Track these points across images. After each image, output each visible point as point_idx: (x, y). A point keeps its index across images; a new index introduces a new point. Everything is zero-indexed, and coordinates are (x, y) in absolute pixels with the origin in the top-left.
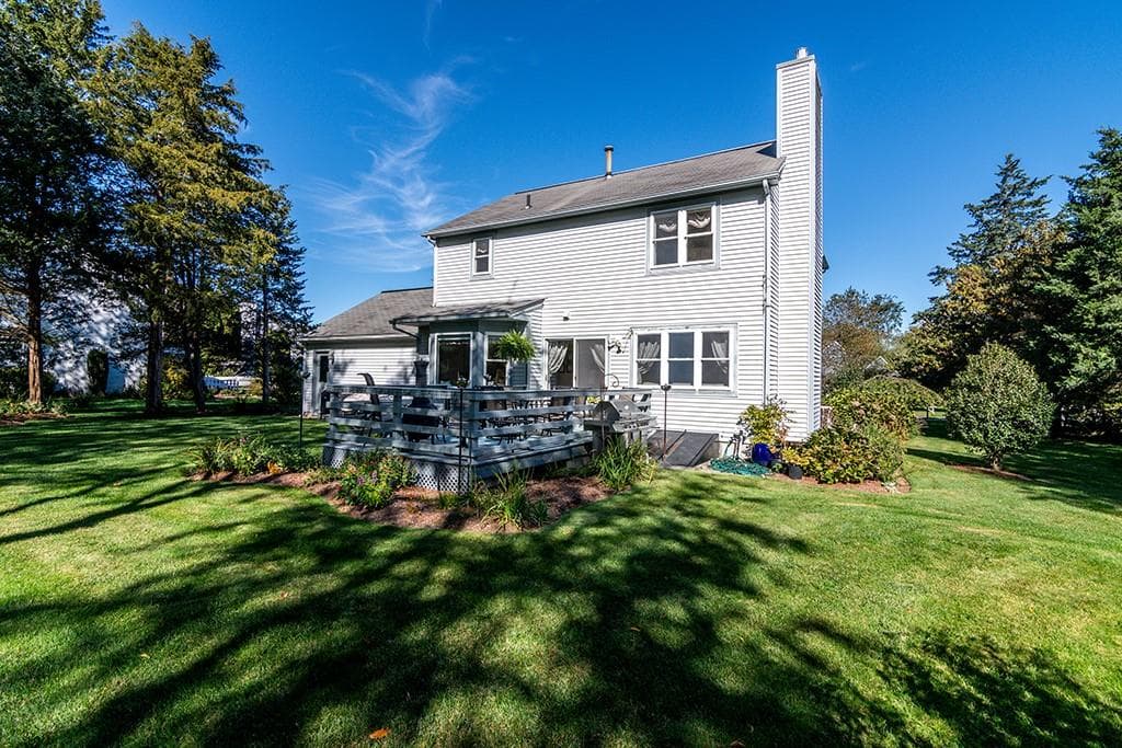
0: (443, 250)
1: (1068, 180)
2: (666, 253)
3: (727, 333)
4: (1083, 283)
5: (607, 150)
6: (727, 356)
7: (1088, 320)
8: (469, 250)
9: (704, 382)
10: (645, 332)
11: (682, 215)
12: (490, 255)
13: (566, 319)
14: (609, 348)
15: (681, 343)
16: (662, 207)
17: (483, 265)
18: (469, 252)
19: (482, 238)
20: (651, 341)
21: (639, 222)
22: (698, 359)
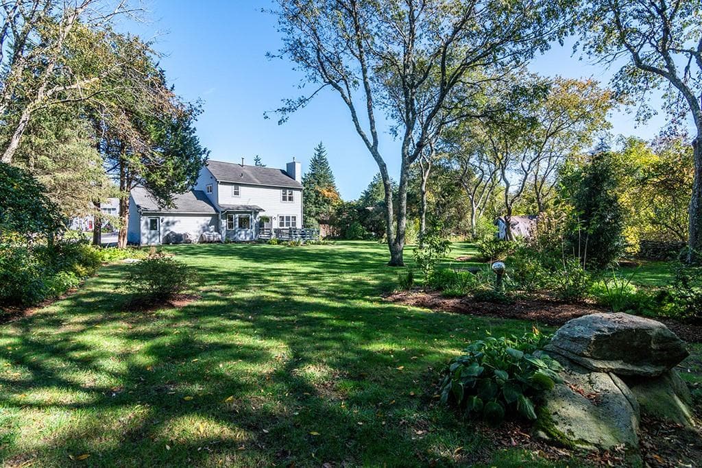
0: (221, 186)
2: (284, 199)
10: (281, 215)
11: (288, 191)
12: (239, 191)
14: (273, 219)
15: (288, 218)
16: (284, 189)
17: (236, 193)
18: (231, 188)
19: (237, 185)
20: (282, 218)
21: (279, 190)
22: (291, 222)
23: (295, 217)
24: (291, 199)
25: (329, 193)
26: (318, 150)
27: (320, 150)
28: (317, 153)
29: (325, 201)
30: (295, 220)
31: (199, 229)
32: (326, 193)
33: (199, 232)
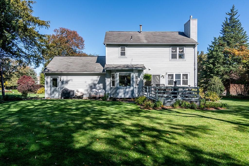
0: (108, 48)
1: (209, 45)
2: (174, 56)
3: (187, 74)
4: (214, 65)
5: (140, 26)
6: (187, 79)
7: (215, 72)
8: (119, 49)
9: (183, 84)
10: (170, 73)
11: (178, 48)
12: (126, 51)
13: (149, 70)
14: (161, 77)
15: (178, 76)
16: (174, 46)
17: (123, 54)
18: (118, 50)
19: (123, 46)
20: (171, 76)
21: (168, 48)
22: (182, 80)
23: (186, 75)
24: (181, 56)
25: (241, 52)
26: (230, 14)
27: (232, 13)
28: (229, 17)
29: (235, 60)
30: (187, 78)
31: (87, 88)
32: (237, 53)
33: (87, 90)
